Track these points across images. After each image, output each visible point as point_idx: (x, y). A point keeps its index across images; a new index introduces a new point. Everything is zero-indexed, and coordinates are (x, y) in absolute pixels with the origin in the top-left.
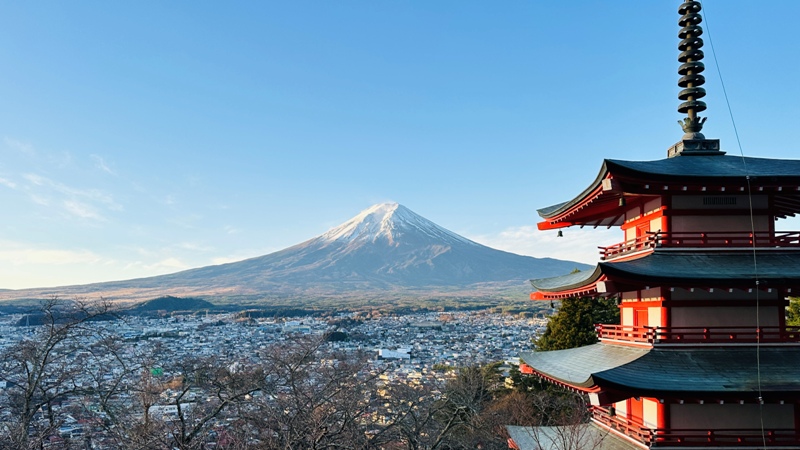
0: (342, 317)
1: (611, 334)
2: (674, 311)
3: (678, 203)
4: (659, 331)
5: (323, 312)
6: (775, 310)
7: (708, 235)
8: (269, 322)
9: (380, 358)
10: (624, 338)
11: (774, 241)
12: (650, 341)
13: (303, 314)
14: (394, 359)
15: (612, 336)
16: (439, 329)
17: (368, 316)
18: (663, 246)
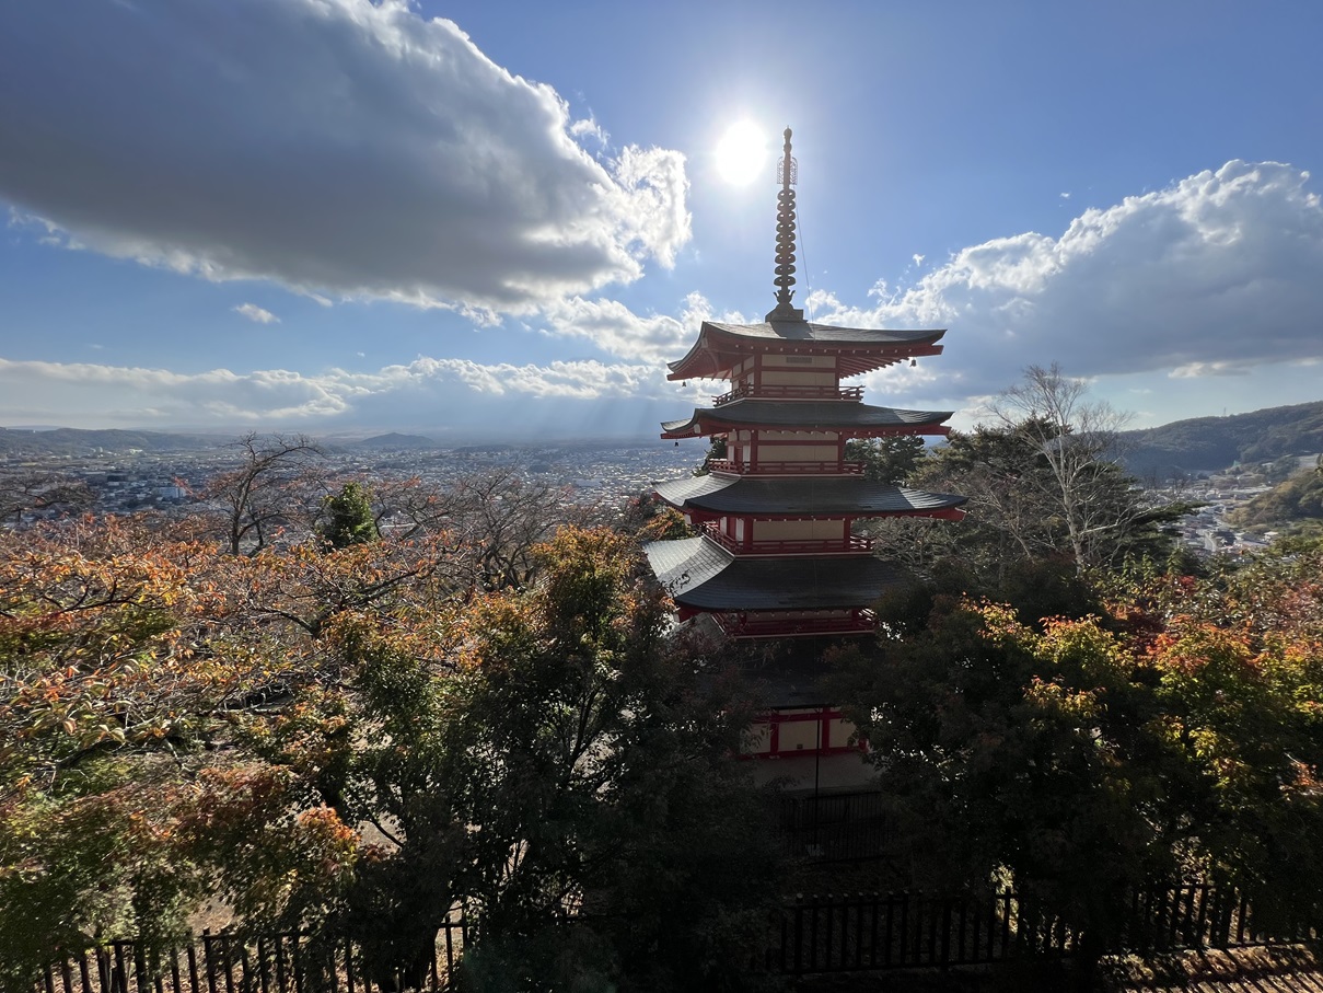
3: (767, 360)
4: (746, 465)
6: (836, 447)
7: (787, 388)
11: (837, 393)
12: (740, 473)
18: (752, 396)
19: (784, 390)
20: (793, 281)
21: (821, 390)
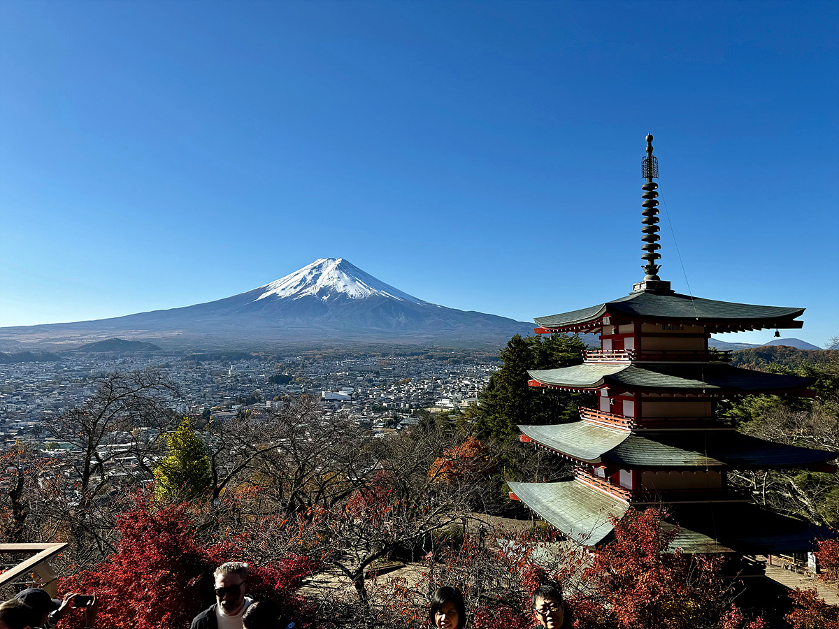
0: (287, 360)
1: (592, 416)
2: (644, 404)
3: (646, 328)
5: (268, 356)
6: (709, 404)
7: (667, 353)
8: (216, 366)
9: (323, 399)
10: (606, 421)
12: (629, 427)
13: (249, 358)
14: (336, 400)
15: (593, 418)
16: (377, 373)
17: (311, 360)
18: (637, 360)
19: (664, 355)
20: (658, 256)
21: (694, 355)
